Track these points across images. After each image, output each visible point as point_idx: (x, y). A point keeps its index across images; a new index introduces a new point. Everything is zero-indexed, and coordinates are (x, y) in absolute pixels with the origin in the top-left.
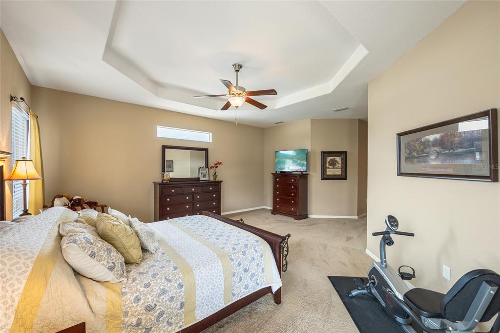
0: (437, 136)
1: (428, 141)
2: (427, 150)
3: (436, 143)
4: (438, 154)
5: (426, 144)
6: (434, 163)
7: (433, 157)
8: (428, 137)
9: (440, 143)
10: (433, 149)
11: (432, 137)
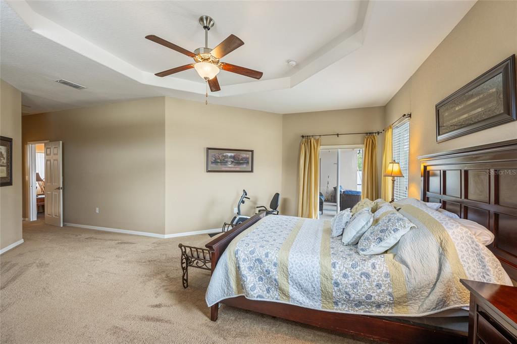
0: (233, 154)
1: (228, 156)
2: (226, 160)
3: (231, 157)
4: (232, 162)
5: (226, 157)
6: (230, 166)
7: (230, 163)
8: (227, 154)
9: (234, 157)
10: (230, 160)
11: (229, 154)
